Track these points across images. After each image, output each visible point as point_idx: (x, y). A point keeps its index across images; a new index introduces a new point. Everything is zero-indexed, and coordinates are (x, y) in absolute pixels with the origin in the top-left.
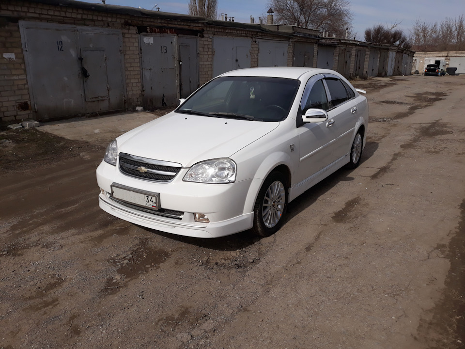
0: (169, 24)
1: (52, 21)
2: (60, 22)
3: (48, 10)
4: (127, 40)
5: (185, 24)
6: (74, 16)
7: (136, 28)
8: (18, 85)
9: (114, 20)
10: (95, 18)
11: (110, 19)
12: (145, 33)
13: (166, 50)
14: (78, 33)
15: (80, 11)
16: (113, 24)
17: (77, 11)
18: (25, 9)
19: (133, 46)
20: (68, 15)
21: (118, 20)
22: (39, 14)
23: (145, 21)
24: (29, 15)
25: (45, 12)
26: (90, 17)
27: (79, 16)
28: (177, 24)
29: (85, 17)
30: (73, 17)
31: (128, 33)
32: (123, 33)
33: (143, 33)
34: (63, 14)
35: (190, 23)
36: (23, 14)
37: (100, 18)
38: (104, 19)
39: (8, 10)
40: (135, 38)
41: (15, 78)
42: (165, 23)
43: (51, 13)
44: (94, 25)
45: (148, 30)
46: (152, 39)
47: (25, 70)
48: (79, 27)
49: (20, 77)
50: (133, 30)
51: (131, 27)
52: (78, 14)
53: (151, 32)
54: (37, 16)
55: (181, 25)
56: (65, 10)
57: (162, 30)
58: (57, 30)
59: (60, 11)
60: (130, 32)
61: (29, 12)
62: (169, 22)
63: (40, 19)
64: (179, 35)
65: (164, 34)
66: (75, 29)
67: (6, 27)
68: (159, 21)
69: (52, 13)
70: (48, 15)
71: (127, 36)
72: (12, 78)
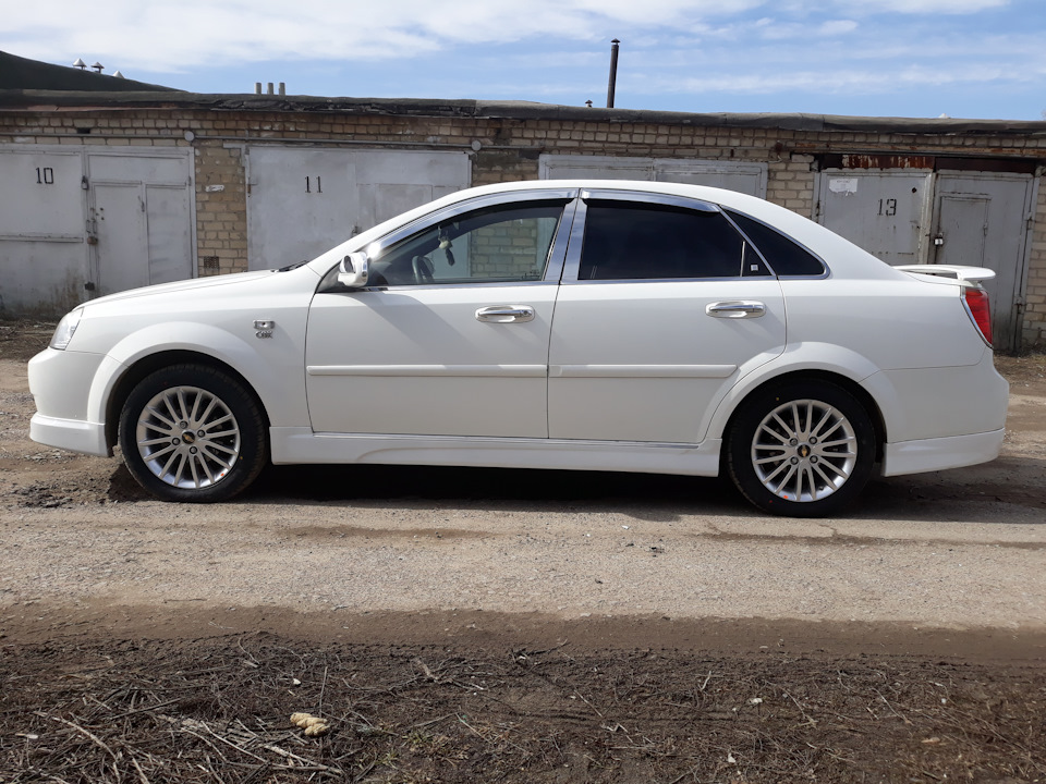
0: (920, 145)
1: (603, 152)
2: (619, 154)
3: (595, 133)
4: (777, 185)
5: (984, 142)
6: (649, 140)
7: (811, 159)
8: (519, 265)
9: (747, 143)
10: (698, 141)
11: (735, 142)
12: (835, 170)
13: (895, 207)
14: (654, 173)
15: (663, 130)
16: (746, 151)
17: (657, 129)
18: (552, 134)
19: (797, 199)
20: (636, 139)
21: (758, 144)
22: (580, 141)
23: (836, 142)
24: (560, 144)
25: (589, 137)
26: (687, 140)
27: (662, 140)
28: (951, 145)
29: (674, 140)
30: (646, 142)
31: (786, 170)
32: (769, 171)
33: (829, 170)
34: (625, 138)
35: (1001, 139)
36: (550, 144)
37: (710, 141)
38: (722, 142)
39: (523, 138)
40: (806, 181)
41: (518, 252)
42: (907, 144)
43: (602, 137)
44: (697, 156)
45: (845, 161)
46: (854, 182)
47: (536, 240)
48: (658, 162)
49: (526, 252)
50: (802, 163)
51: (794, 157)
52: (658, 135)
53: (852, 167)
54: (576, 144)
55: (963, 146)
56: (629, 130)
57: (885, 161)
58: (610, 168)
59: (619, 134)
60: (792, 167)
61: (559, 139)
62: (919, 141)
63: (580, 150)
64: (940, 171)
65: (892, 170)
66: (649, 165)
67: (517, 167)
68: (885, 139)
69: (604, 139)
70: (595, 141)
71: (780, 176)
72: (512, 252)
